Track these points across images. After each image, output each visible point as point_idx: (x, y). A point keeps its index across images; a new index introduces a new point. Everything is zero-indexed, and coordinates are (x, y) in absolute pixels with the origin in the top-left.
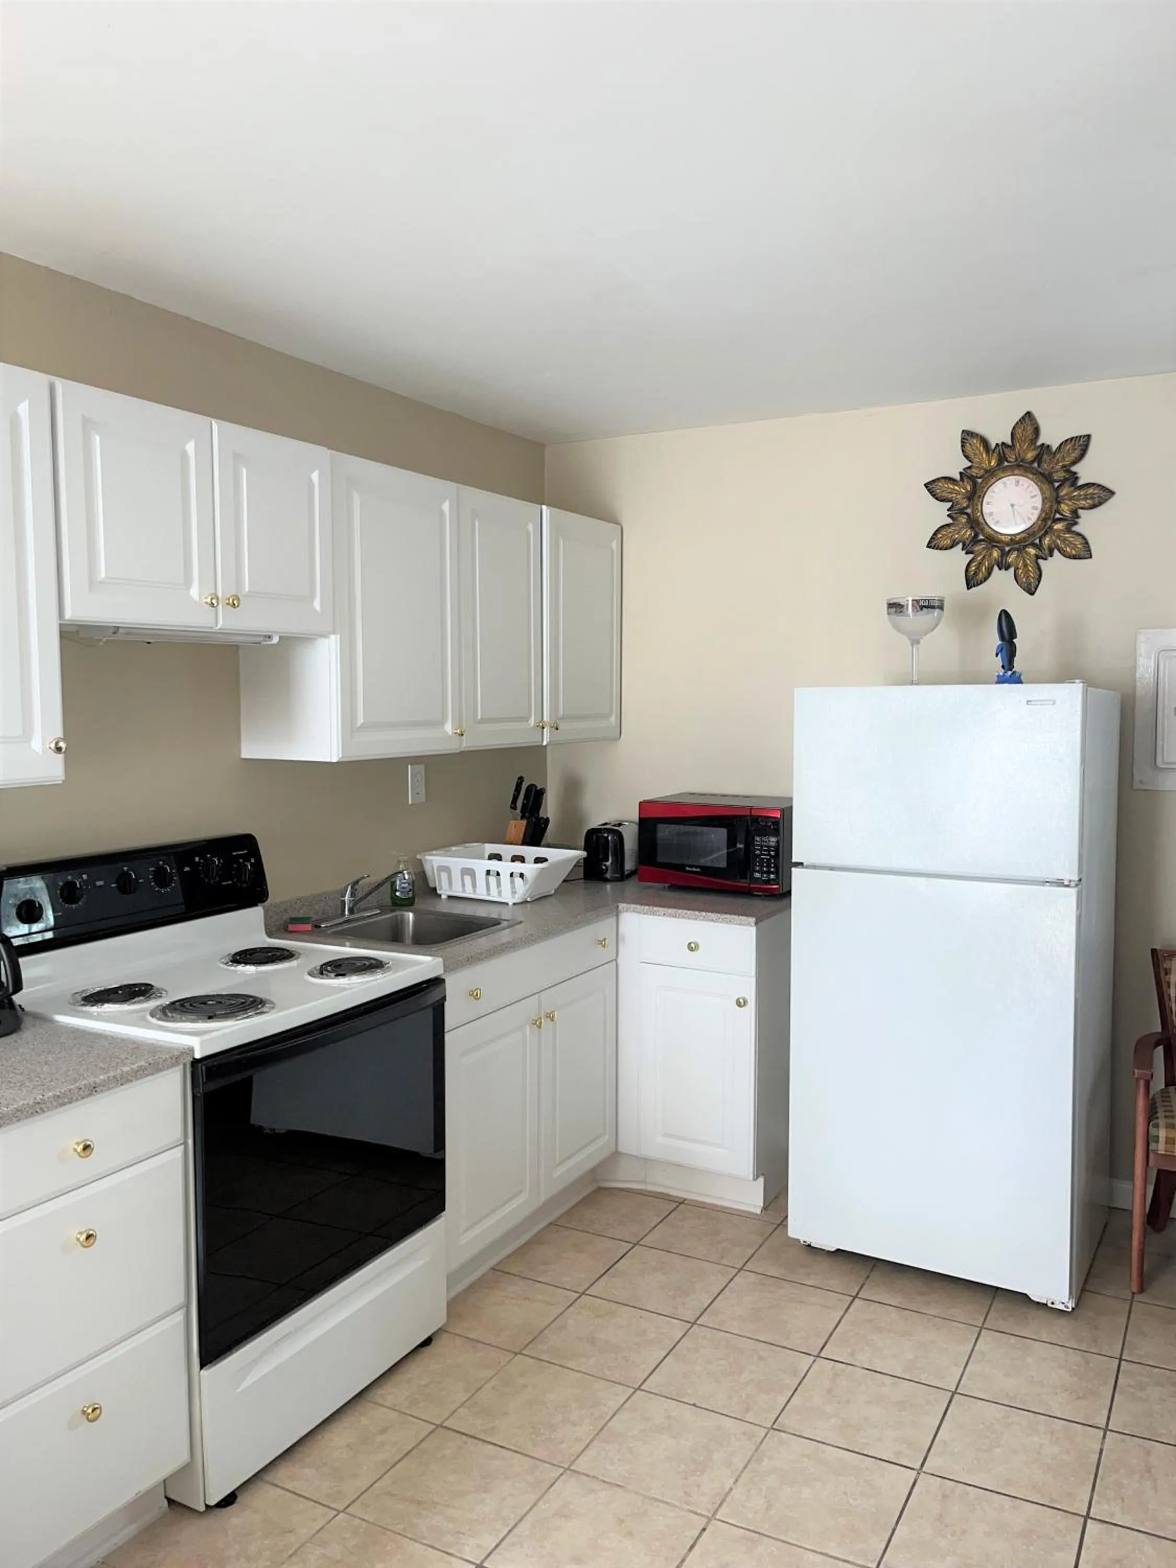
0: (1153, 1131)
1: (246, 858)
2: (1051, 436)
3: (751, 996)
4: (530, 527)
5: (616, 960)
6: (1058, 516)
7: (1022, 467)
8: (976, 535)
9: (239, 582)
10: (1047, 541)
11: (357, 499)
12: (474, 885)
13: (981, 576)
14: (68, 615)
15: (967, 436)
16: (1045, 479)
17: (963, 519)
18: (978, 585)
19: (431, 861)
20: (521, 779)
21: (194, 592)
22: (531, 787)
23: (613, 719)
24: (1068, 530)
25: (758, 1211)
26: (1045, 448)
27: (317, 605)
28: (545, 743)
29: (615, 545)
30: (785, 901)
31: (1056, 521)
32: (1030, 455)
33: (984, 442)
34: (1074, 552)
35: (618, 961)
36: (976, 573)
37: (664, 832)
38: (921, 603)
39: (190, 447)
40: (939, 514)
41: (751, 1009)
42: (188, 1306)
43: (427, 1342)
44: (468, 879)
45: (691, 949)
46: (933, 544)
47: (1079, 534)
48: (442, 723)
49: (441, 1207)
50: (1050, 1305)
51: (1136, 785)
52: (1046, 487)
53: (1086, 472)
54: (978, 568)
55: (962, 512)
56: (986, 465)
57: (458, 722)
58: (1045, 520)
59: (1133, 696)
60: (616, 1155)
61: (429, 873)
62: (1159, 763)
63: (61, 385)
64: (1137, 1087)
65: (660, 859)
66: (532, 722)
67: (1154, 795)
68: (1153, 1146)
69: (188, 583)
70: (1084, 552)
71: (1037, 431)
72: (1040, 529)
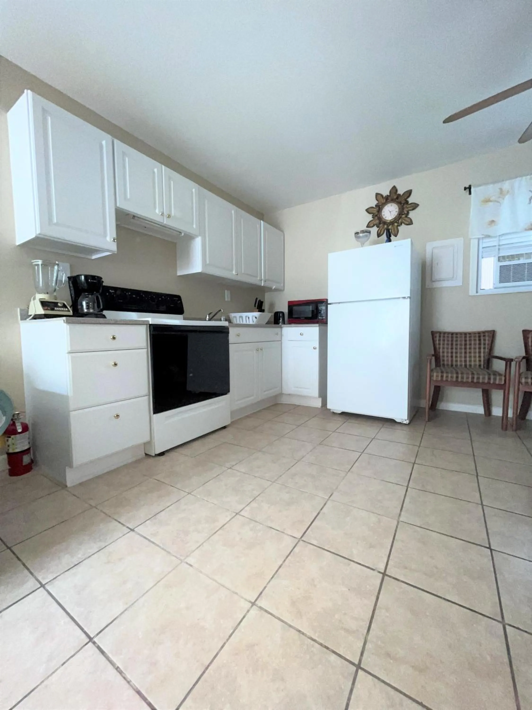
0: (432, 374)
1: (178, 300)
2: (401, 191)
3: (317, 346)
4: (258, 226)
5: (281, 341)
6: (403, 213)
7: (393, 201)
8: (380, 222)
9: (170, 211)
10: (400, 221)
11: (206, 202)
12: (243, 321)
13: (382, 233)
14: (118, 205)
15: (377, 194)
16: (399, 203)
17: (376, 218)
18: (381, 236)
19: (231, 315)
20: (257, 299)
21: (157, 211)
22: (260, 301)
23: (282, 285)
24: (406, 217)
25: (320, 407)
26: (399, 195)
27: (194, 226)
28: (262, 285)
29: (282, 237)
30: (327, 325)
31: (403, 214)
32: (395, 197)
33: (382, 196)
34: (408, 223)
35: (282, 342)
36: (380, 232)
37: (295, 308)
38: (364, 231)
39: (156, 170)
40: (370, 217)
41: (317, 350)
42: (149, 395)
43: (224, 428)
44: (241, 319)
45: (301, 335)
46: (368, 226)
47: (409, 218)
48: (232, 270)
49: (229, 392)
50: (402, 422)
51: (426, 287)
52: (400, 205)
53: (411, 200)
54: (381, 231)
55: (376, 216)
56: (383, 202)
57: (236, 271)
58: (400, 214)
59: (425, 262)
60: (281, 394)
61: (231, 317)
62: (433, 280)
63: (116, 141)
64: (428, 362)
65: (294, 316)
66: (258, 278)
67: (432, 290)
68: (432, 378)
69: (155, 208)
70: (411, 223)
71: (397, 191)
72: (398, 217)
